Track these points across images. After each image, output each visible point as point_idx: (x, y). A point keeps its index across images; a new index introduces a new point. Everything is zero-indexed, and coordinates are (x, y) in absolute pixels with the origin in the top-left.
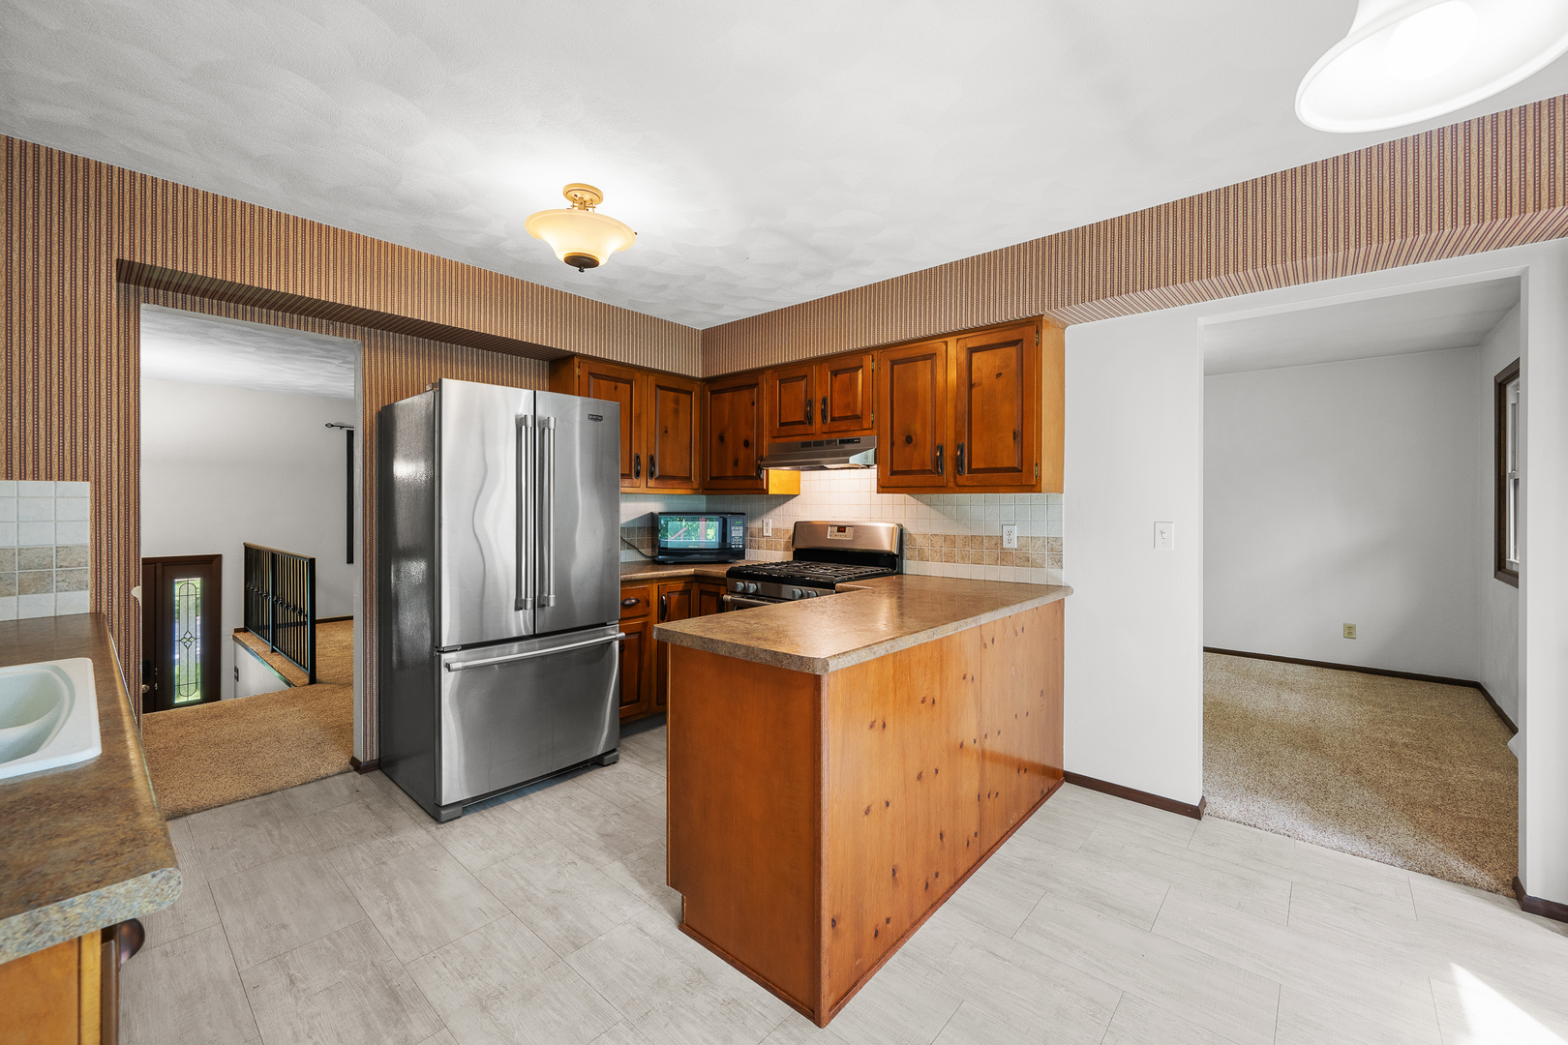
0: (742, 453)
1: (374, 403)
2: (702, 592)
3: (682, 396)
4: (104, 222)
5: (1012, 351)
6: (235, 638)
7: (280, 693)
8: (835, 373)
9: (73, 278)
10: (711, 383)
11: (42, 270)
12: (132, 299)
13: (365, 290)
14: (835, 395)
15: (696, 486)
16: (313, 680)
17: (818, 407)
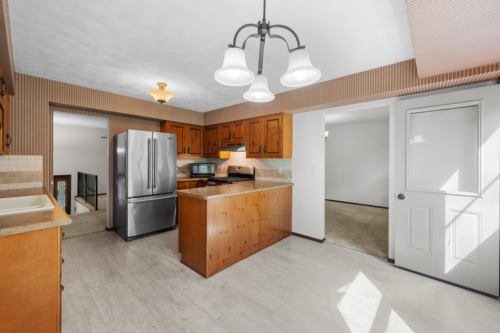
0: (214, 147)
1: (112, 135)
4: (46, 93)
5: (277, 121)
6: (75, 199)
7: (88, 213)
8: (236, 126)
9: (39, 107)
10: (206, 127)
11: (32, 105)
12: (51, 110)
13: (109, 106)
14: (236, 132)
15: (202, 156)
16: (97, 209)
17: (232, 134)
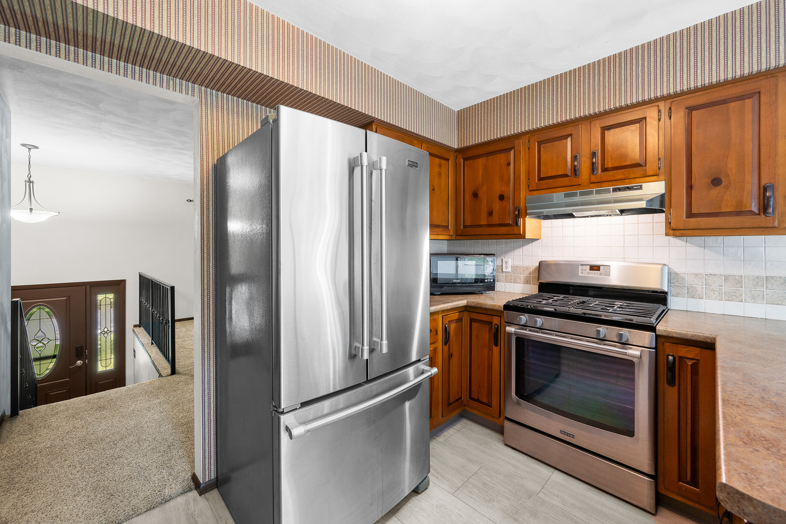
0: (497, 205)
1: (210, 157)
2: (472, 320)
3: (443, 162)
6: (134, 331)
8: (608, 129)
10: (462, 151)
14: (608, 148)
15: (452, 233)
16: (173, 372)
17: (585, 161)
